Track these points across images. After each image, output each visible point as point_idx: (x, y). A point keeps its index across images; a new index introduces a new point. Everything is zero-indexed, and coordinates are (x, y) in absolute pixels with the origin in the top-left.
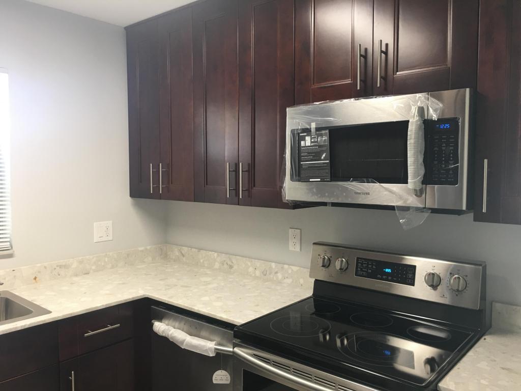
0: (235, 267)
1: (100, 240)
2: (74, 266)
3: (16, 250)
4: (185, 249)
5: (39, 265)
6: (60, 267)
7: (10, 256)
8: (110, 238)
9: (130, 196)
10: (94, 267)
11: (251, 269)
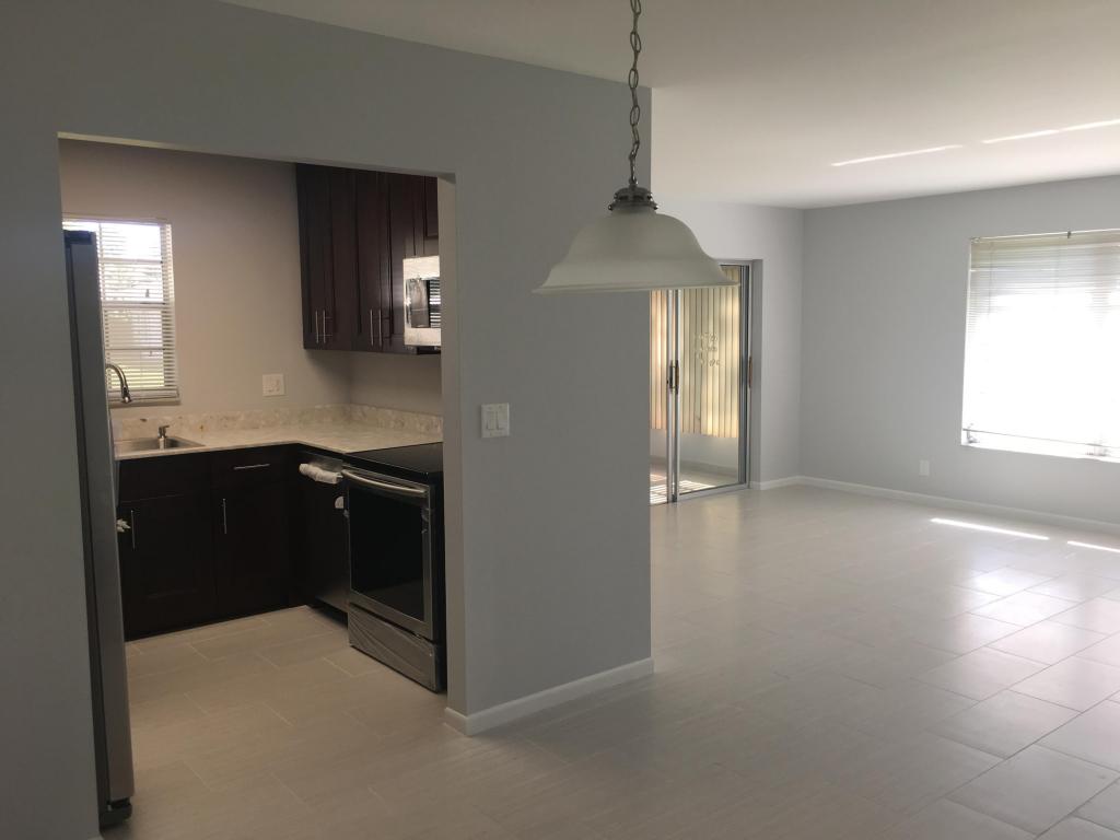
0: (406, 424)
1: (268, 394)
2: (242, 418)
3: (183, 398)
4: (366, 408)
5: (205, 415)
6: (227, 418)
7: (177, 403)
8: (282, 392)
9: (305, 347)
10: (263, 423)
11: (418, 426)
